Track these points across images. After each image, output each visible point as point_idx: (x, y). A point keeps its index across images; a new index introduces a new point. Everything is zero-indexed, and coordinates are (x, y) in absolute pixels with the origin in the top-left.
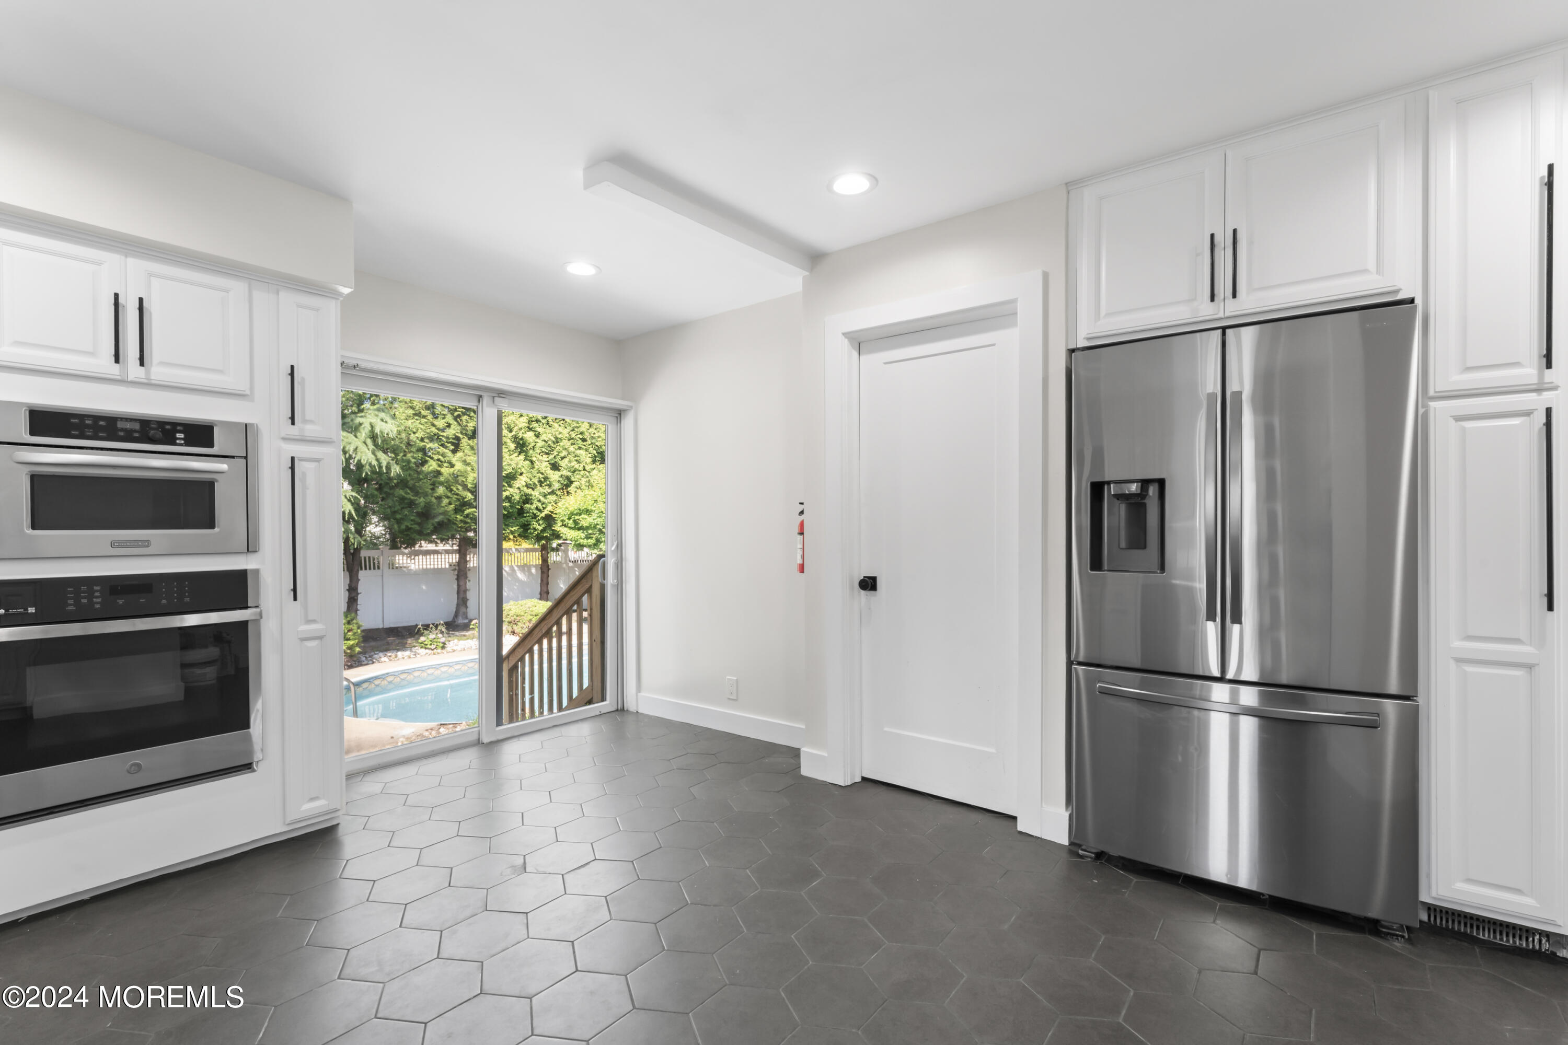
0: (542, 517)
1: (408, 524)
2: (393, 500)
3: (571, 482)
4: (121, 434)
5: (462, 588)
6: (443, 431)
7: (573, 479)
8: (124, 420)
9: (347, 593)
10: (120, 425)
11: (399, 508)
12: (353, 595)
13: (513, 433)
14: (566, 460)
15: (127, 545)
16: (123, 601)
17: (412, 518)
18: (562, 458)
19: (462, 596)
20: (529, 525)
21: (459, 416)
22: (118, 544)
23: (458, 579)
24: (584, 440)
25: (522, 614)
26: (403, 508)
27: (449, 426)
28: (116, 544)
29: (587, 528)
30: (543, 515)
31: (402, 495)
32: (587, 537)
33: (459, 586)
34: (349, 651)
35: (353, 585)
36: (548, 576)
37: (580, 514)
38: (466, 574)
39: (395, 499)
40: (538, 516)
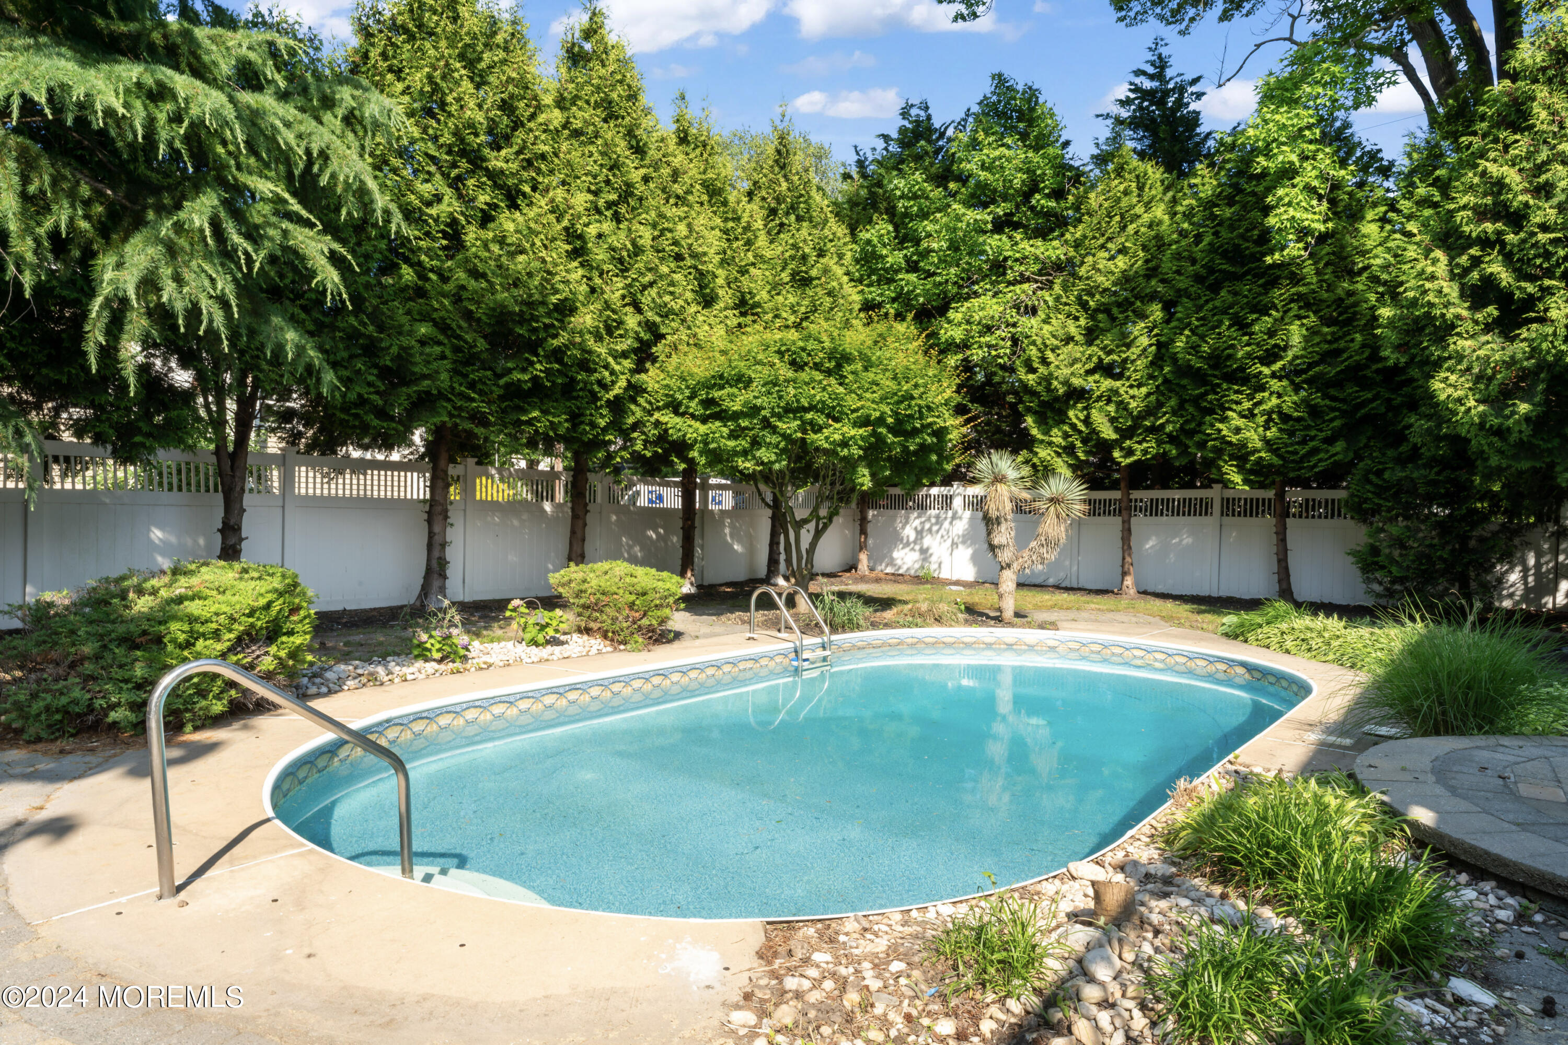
0: (608, 401)
1: (363, 391)
2: (333, 338)
3: (660, 337)
5: (438, 539)
6: (429, 204)
7: (663, 330)
9: (219, 537)
11: (345, 354)
12: (232, 541)
13: (565, 223)
14: (653, 292)
17: (371, 378)
18: (645, 288)
19: (436, 554)
20: (583, 415)
21: (459, 178)
23: (430, 521)
24: (679, 257)
25: (614, 589)
26: (352, 357)
27: (438, 198)
29: (736, 416)
30: (611, 395)
31: (352, 326)
32: (733, 435)
33: (431, 535)
34: (291, 663)
35: (232, 522)
36: (585, 525)
37: (722, 387)
38: (446, 511)
39: (338, 334)
40: (600, 399)
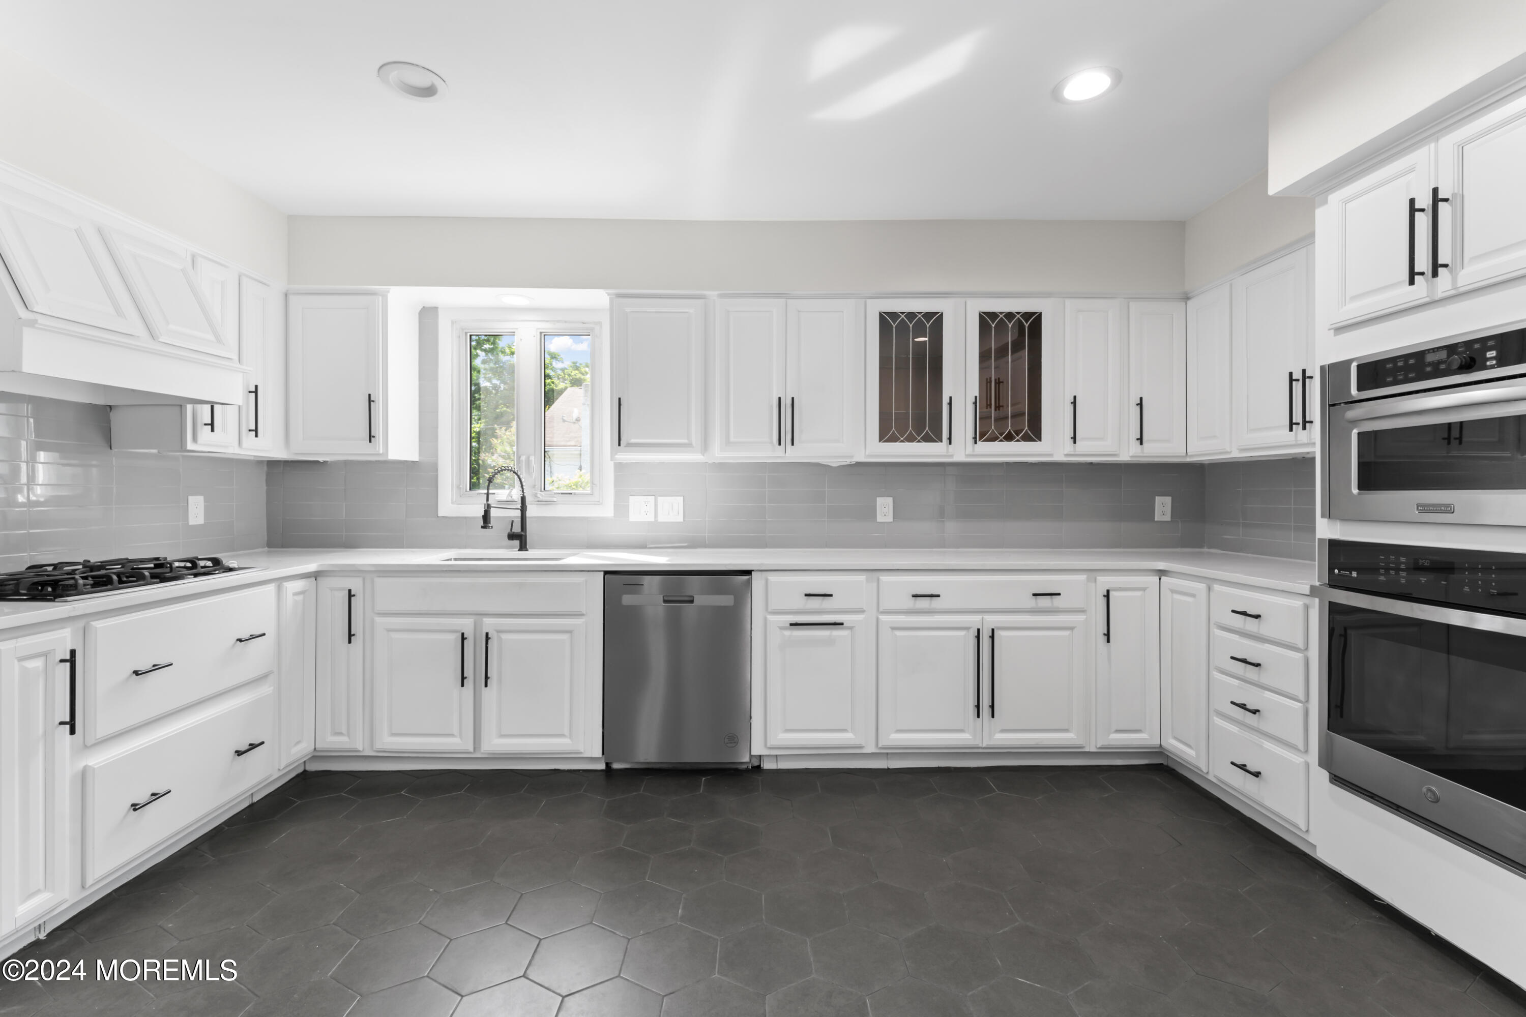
4: (1429, 369)
8: (1431, 351)
10: (1430, 358)
15: (1430, 510)
16: (1425, 579)
22: (1421, 509)
28: (1420, 508)
